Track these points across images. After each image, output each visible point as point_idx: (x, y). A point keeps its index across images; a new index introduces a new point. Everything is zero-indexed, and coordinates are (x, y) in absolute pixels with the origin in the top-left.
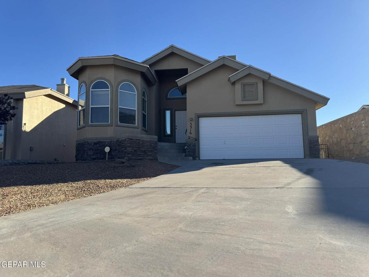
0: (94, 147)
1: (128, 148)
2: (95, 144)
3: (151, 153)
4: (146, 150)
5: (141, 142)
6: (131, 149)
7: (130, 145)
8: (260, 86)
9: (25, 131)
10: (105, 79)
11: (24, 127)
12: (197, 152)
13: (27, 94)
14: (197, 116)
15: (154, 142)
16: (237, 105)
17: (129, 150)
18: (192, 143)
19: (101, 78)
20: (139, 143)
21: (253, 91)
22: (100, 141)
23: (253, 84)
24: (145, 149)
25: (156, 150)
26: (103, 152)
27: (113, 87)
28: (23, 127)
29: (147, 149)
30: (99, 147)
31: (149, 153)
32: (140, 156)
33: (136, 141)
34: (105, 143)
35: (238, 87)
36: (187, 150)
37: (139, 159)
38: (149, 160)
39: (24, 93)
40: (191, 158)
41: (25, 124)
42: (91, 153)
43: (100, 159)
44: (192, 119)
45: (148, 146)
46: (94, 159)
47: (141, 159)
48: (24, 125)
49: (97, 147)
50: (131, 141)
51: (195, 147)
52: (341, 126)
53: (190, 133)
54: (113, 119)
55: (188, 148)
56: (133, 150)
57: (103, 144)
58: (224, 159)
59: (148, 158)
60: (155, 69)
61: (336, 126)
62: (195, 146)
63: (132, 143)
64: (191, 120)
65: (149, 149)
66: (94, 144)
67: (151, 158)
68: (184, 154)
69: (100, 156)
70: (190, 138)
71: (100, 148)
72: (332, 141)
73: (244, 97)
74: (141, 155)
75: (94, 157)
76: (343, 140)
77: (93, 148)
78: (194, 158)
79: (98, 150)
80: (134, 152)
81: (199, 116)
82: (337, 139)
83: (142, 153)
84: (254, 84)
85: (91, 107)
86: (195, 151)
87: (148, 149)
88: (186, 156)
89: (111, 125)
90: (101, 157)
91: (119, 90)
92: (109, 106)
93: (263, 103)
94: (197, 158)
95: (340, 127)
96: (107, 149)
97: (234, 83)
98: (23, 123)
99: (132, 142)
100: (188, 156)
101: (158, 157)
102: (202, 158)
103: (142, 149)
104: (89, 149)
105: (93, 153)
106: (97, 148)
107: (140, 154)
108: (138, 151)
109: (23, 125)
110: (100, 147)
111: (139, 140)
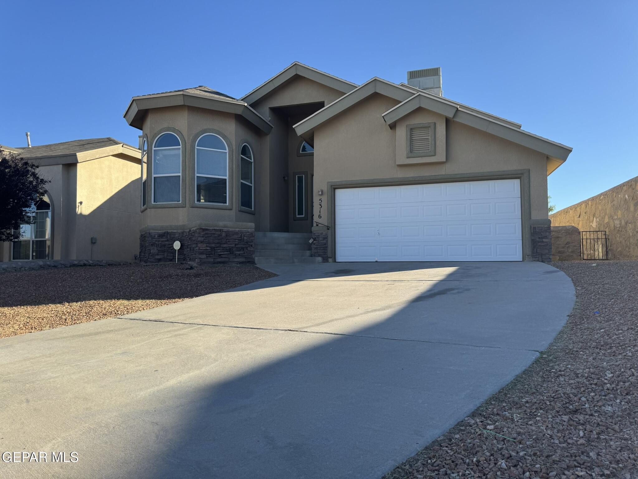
0: (159, 241)
1: (199, 245)
2: (161, 236)
3: (242, 252)
4: (232, 247)
5: (224, 234)
6: (205, 245)
7: (203, 238)
8: (441, 130)
9: (81, 214)
10: (174, 130)
11: (80, 207)
12: (329, 248)
13: (80, 156)
14: (331, 186)
15: (248, 234)
16: (400, 166)
17: (201, 248)
18: (322, 234)
19: (168, 129)
20: (220, 235)
21: (427, 139)
22: (168, 233)
23: (426, 127)
24: (232, 245)
25: (252, 246)
26: (172, 249)
27: (186, 142)
28: (78, 207)
29: (233, 245)
30: (166, 241)
31: (238, 253)
32: (221, 258)
33: (214, 232)
34: (175, 235)
35: (402, 132)
36: (313, 246)
37: (220, 263)
38: (237, 264)
39: (76, 155)
40: (320, 259)
41: (81, 203)
42: (154, 250)
43: (168, 260)
44: (322, 191)
45: (237, 240)
46: (159, 260)
47: (223, 263)
48: (79, 204)
49: (162, 241)
50: (204, 232)
51: (327, 241)
52: (627, 196)
53: (320, 217)
54: (187, 196)
55: (315, 242)
56: (208, 248)
57: (172, 236)
58: (376, 262)
59: (236, 260)
60: (270, 107)
61: (619, 196)
62: (326, 238)
63: (206, 236)
64: (320, 193)
65: (239, 246)
66: (158, 237)
67: (243, 260)
68: (308, 253)
69: (167, 256)
70: (320, 225)
71: (167, 243)
72: (613, 226)
73: (411, 151)
74: (224, 256)
75: (159, 257)
76: (629, 223)
77: (157, 242)
78: (325, 260)
79: (164, 246)
80: (210, 250)
81: (334, 187)
82: (621, 221)
83: (225, 253)
84: (430, 127)
85: (155, 178)
86: (327, 247)
87: (236, 245)
88: (311, 256)
89: (183, 207)
90: (169, 258)
91: (196, 147)
92: (180, 174)
93: (444, 160)
94: (330, 260)
95: (626, 199)
96: (177, 245)
97: (393, 126)
98: (78, 200)
99: (206, 234)
100: (314, 255)
101: (256, 258)
102: (339, 259)
103: (225, 246)
104: (152, 245)
105: (157, 251)
106: (163, 243)
107: (222, 253)
108: (218, 248)
109: (77, 204)
110: (168, 241)
111: (220, 230)
